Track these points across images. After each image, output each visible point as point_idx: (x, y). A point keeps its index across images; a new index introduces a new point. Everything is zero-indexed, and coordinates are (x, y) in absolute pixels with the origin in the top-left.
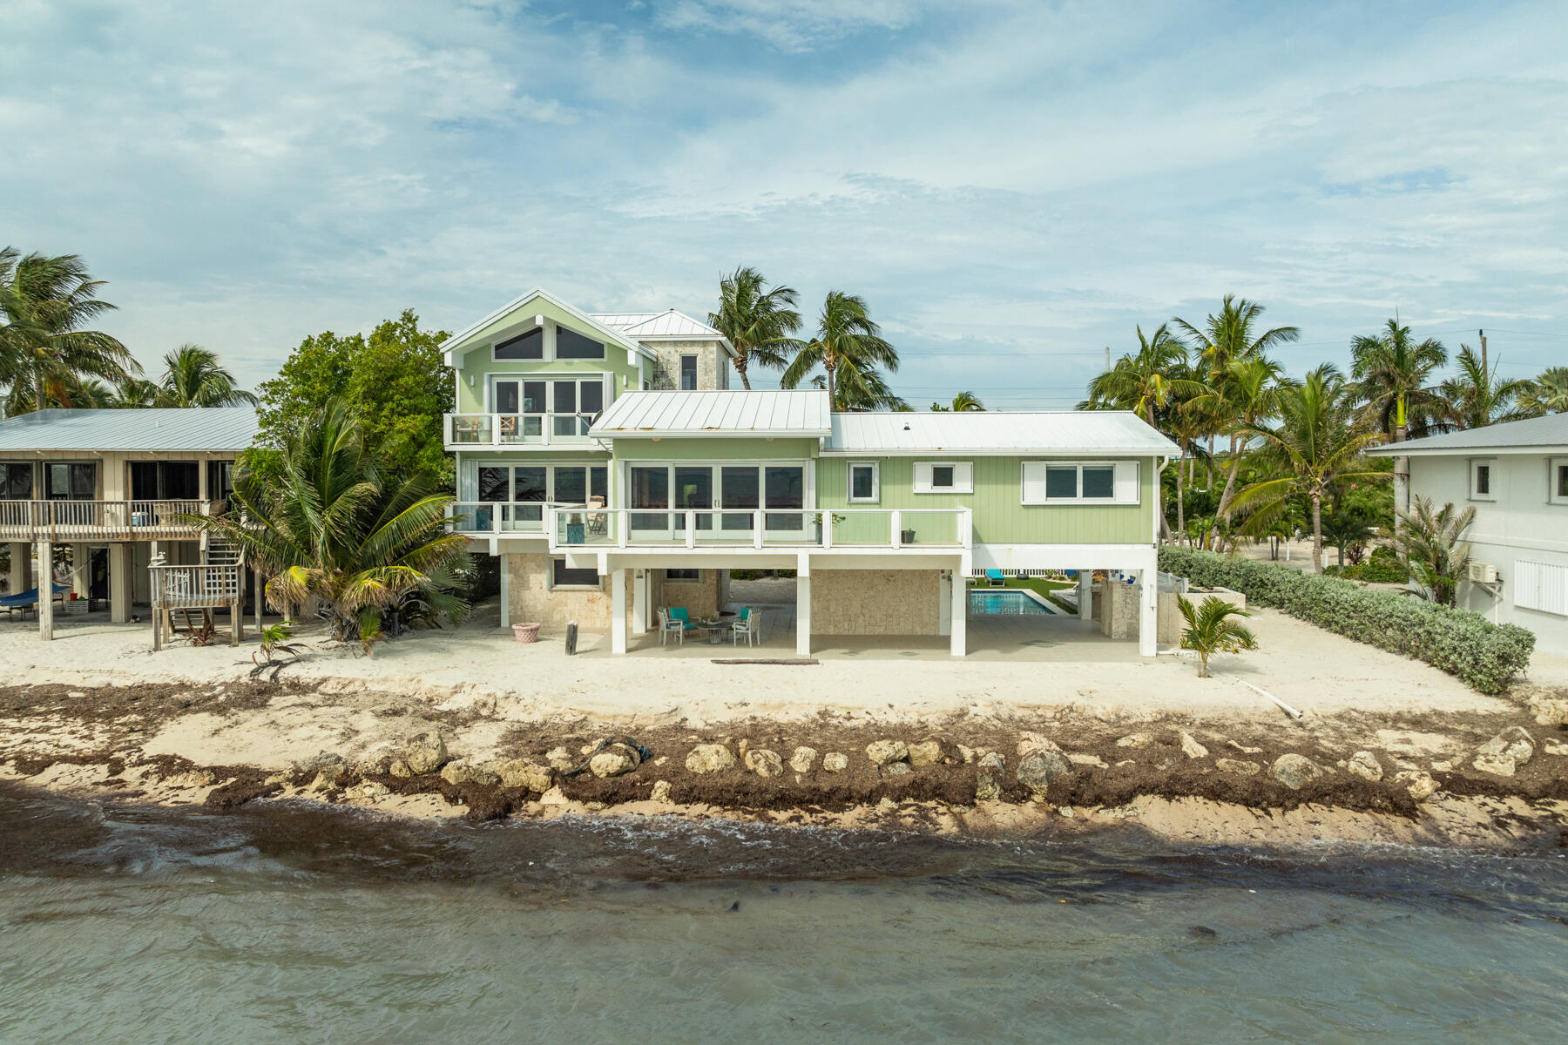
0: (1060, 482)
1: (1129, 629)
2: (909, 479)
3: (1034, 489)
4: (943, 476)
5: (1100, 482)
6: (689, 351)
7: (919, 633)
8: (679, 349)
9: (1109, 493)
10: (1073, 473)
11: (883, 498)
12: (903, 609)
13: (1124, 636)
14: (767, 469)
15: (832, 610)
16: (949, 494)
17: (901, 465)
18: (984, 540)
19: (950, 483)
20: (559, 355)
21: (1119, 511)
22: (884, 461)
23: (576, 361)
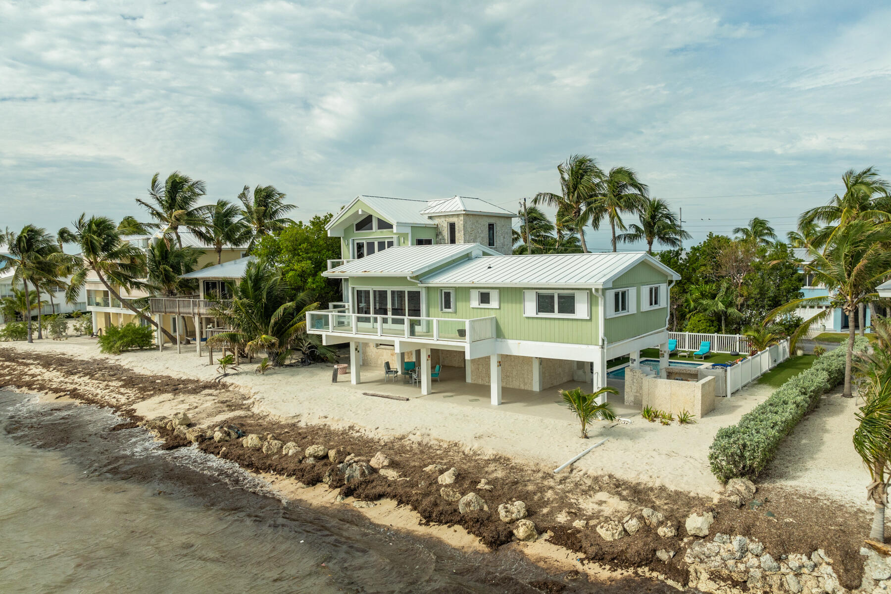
0: (545, 303)
1: (635, 399)
2: (468, 299)
3: (530, 307)
4: (485, 298)
5: (567, 303)
6: (452, 220)
7: (523, 388)
8: (447, 219)
9: (572, 311)
10: (552, 297)
11: (458, 311)
12: (514, 373)
13: (632, 404)
14: (408, 291)
15: (480, 370)
16: (488, 309)
17: (464, 291)
18: (506, 337)
19: (488, 302)
20: (379, 228)
21: (579, 323)
22: (457, 289)
23: (385, 230)
